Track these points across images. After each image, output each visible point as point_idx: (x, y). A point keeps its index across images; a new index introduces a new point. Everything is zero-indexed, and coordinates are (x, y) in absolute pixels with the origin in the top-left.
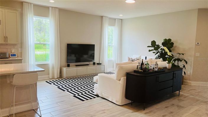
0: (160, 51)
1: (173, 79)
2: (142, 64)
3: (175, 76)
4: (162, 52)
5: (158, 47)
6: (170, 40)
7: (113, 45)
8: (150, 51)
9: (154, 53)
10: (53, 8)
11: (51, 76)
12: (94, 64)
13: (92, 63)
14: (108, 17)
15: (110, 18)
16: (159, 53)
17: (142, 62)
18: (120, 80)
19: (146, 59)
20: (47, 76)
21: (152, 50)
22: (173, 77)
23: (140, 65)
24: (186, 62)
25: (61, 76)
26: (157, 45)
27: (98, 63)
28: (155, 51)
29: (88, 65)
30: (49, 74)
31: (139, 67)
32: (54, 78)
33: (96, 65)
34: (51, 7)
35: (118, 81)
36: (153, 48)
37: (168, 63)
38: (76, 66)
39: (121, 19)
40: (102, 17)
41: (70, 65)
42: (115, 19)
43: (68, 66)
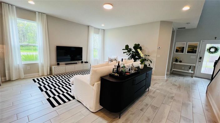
0: (132, 53)
1: (146, 79)
2: (119, 66)
3: (147, 76)
4: (133, 54)
5: (131, 50)
6: (139, 45)
7: (98, 48)
8: (124, 53)
9: (127, 54)
10: (40, 13)
11: (40, 74)
12: (82, 62)
13: (80, 61)
14: (93, 27)
15: (95, 28)
16: (131, 55)
17: (119, 64)
18: (94, 85)
19: (122, 61)
20: (37, 74)
21: (126, 52)
22: (146, 77)
23: (116, 68)
24: (151, 62)
25: (51, 73)
26: (129, 49)
27: (86, 61)
28: (128, 53)
29: (77, 63)
30: (39, 72)
31: (115, 70)
32: (44, 75)
33: (84, 63)
34: (37, 12)
35: (92, 86)
36: (126, 51)
37: (140, 64)
38: (66, 64)
39: (104, 29)
40: (89, 26)
41: (60, 64)
42: (99, 29)
43: (58, 64)
